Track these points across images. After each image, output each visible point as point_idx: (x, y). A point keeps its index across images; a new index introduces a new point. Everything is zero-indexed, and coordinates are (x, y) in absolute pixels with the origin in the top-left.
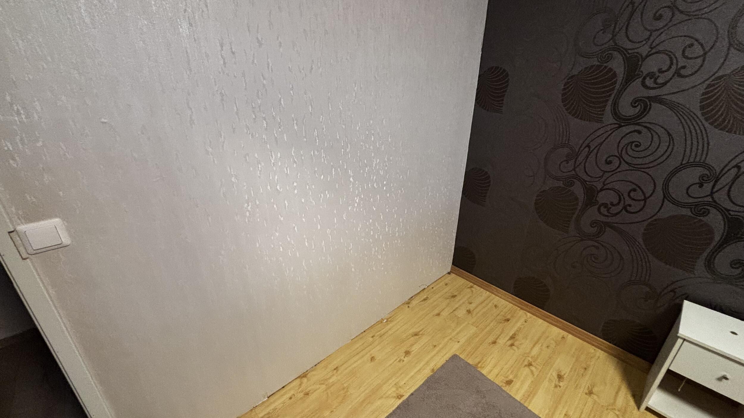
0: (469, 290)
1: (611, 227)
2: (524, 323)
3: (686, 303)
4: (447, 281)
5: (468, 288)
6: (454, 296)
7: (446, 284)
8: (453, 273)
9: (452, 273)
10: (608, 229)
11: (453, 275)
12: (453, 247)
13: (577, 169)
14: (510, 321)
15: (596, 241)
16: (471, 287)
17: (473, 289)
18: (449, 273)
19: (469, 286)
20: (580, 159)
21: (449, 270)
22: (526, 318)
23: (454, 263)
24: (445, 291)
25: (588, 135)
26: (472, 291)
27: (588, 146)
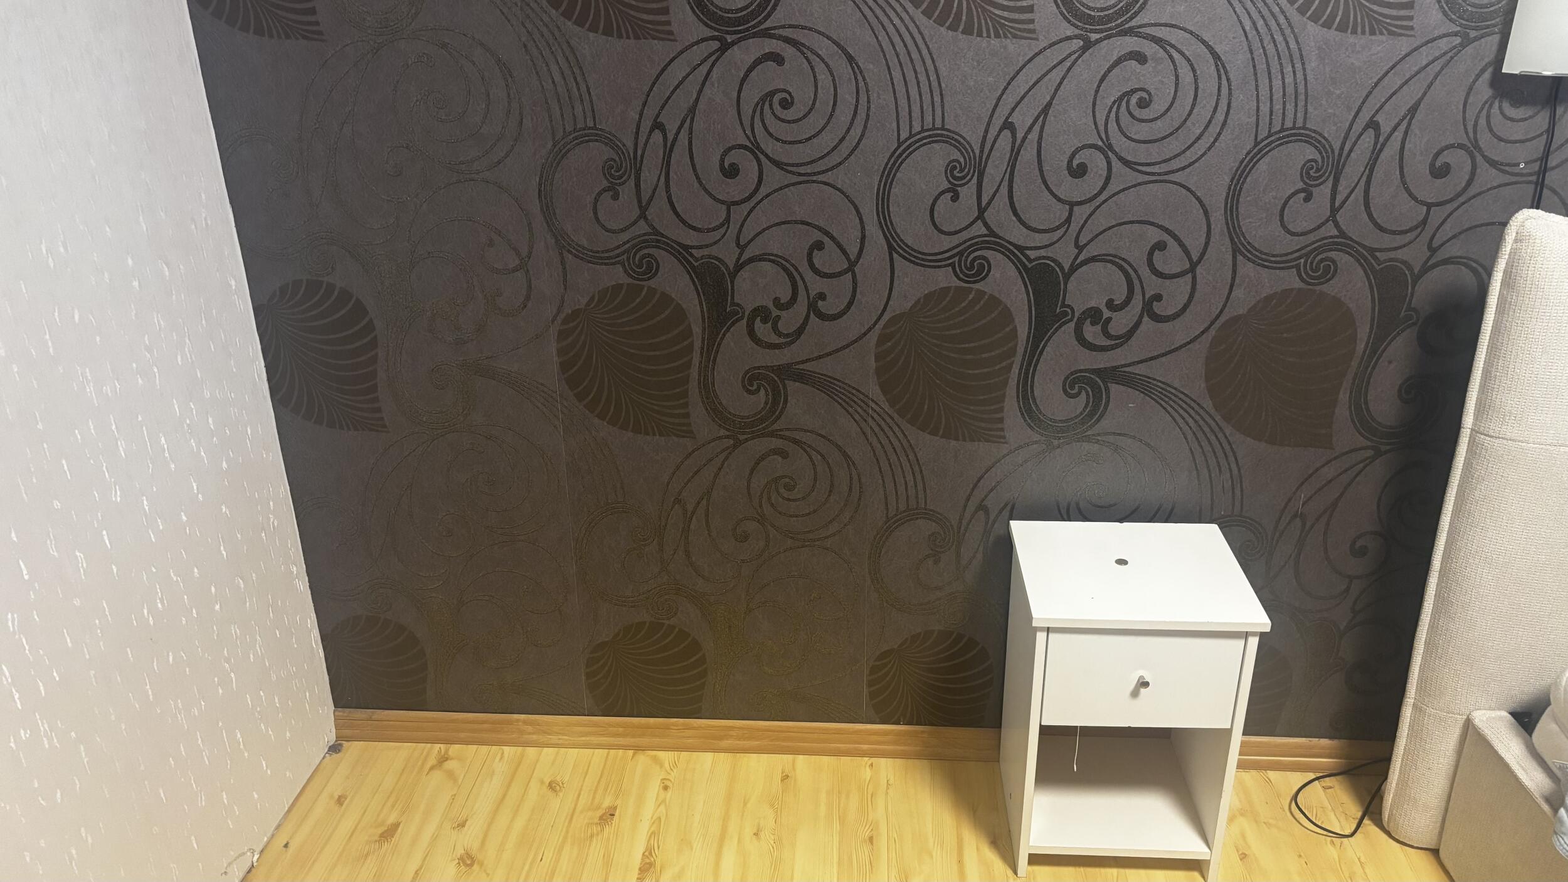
0: (437, 776)
1: (802, 377)
2: (662, 793)
3: (1018, 528)
4: (335, 787)
5: (432, 768)
6: (389, 833)
7: (340, 800)
8: (349, 739)
9: (345, 744)
10: (792, 386)
11: (353, 749)
12: (316, 634)
13: (651, 213)
14: (617, 814)
15: (772, 434)
16: (443, 759)
17: (449, 765)
18: (334, 749)
19: (432, 761)
20: (650, 175)
21: (331, 737)
22: (663, 775)
23: (340, 702)
24: (346, 826)
25: (646, 88)
26: (451, 775)
27: (658, 126)
